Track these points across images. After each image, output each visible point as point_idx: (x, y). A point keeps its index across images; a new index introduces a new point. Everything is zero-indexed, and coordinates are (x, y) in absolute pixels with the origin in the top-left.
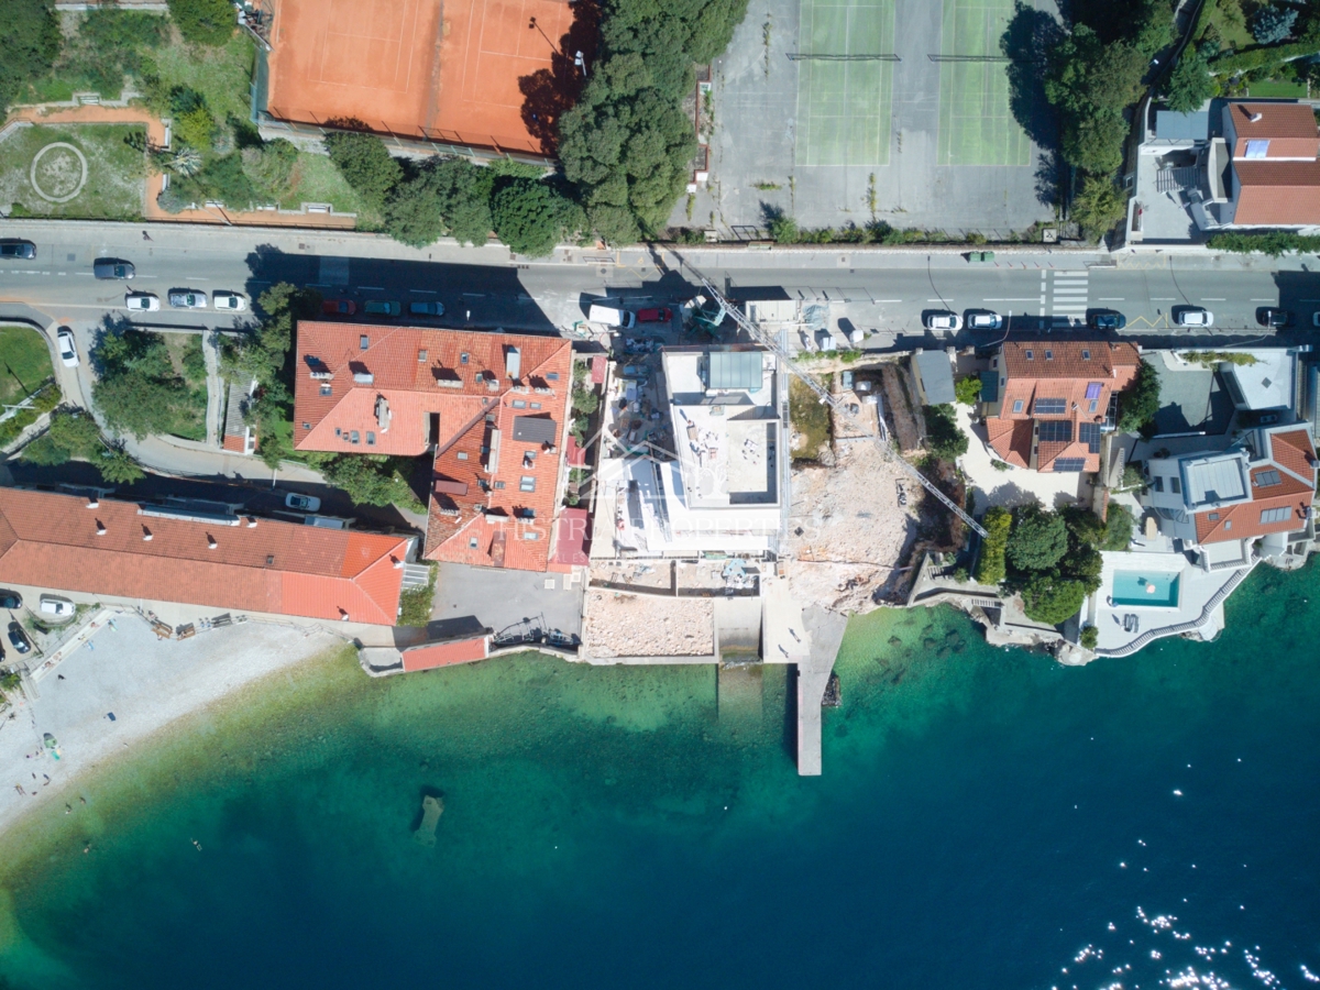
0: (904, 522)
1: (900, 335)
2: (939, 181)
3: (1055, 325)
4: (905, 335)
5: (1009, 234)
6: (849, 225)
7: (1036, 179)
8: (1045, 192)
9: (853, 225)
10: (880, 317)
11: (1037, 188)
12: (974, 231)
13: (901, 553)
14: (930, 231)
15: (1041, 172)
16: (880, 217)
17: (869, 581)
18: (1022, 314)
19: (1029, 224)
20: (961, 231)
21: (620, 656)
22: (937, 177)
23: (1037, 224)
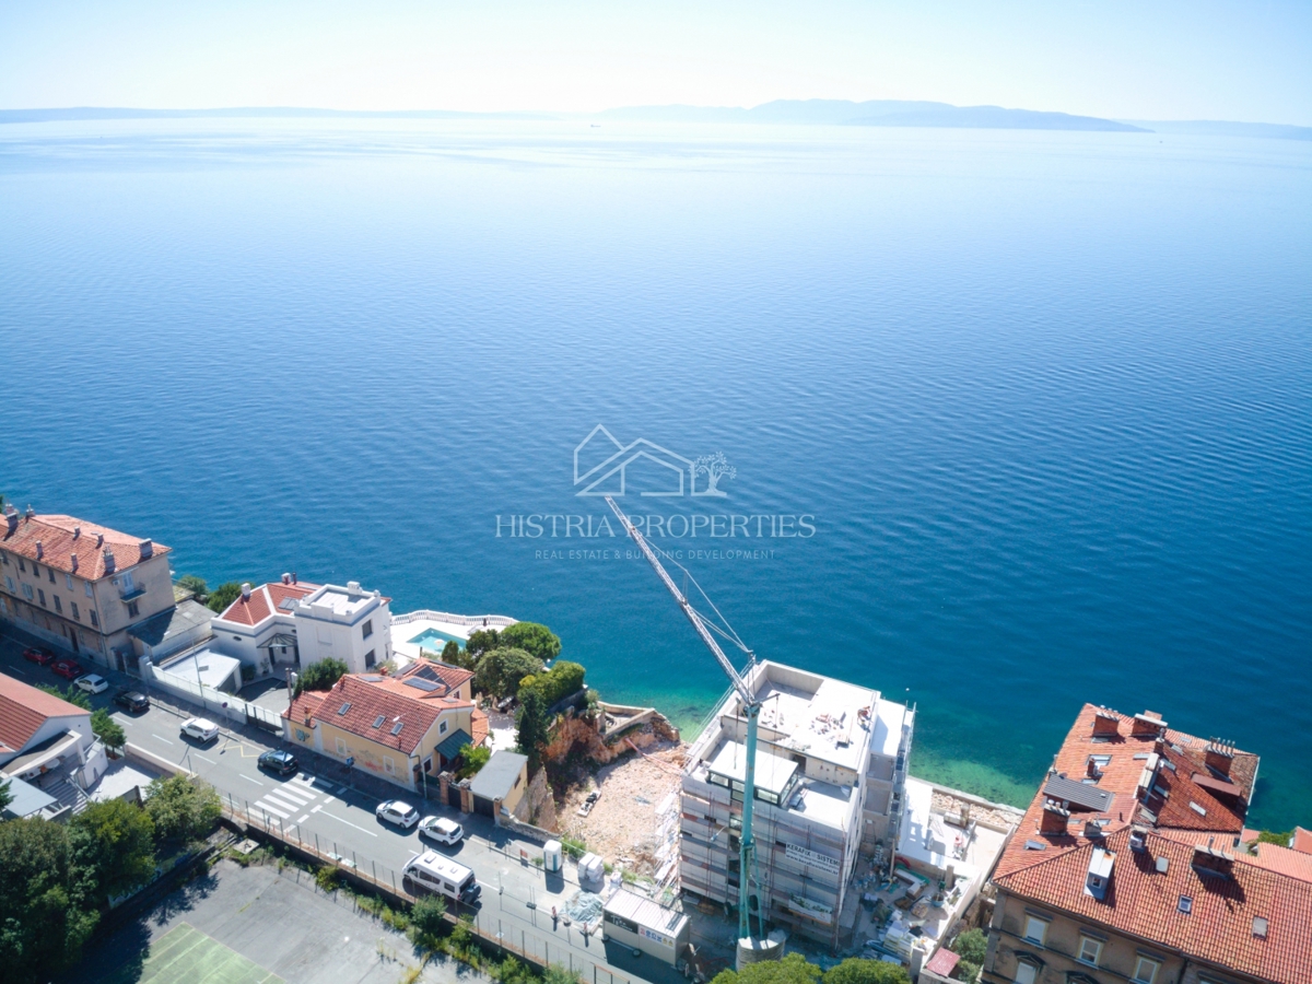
0: (606, 781)
1: (500, 845)
2: (304, 962)
3: (330, 785)
4: (493, 844)
5: (285, 871)
6: (465, 974)
7: (195, 905)
8: (201, 889)
9: (459, 972)
10: (506, 873)
11: (204, 896)
12: (321, 892)
13: (627, 761)
14: (370, 917)
15: (182, 908)
16: (416, 963)
17: (674, 759)
18: (352, 807)
19: (254, 869)
20: (335, 900)
21: (991, 809)
22: (301, 969)
23: (245, 865)
